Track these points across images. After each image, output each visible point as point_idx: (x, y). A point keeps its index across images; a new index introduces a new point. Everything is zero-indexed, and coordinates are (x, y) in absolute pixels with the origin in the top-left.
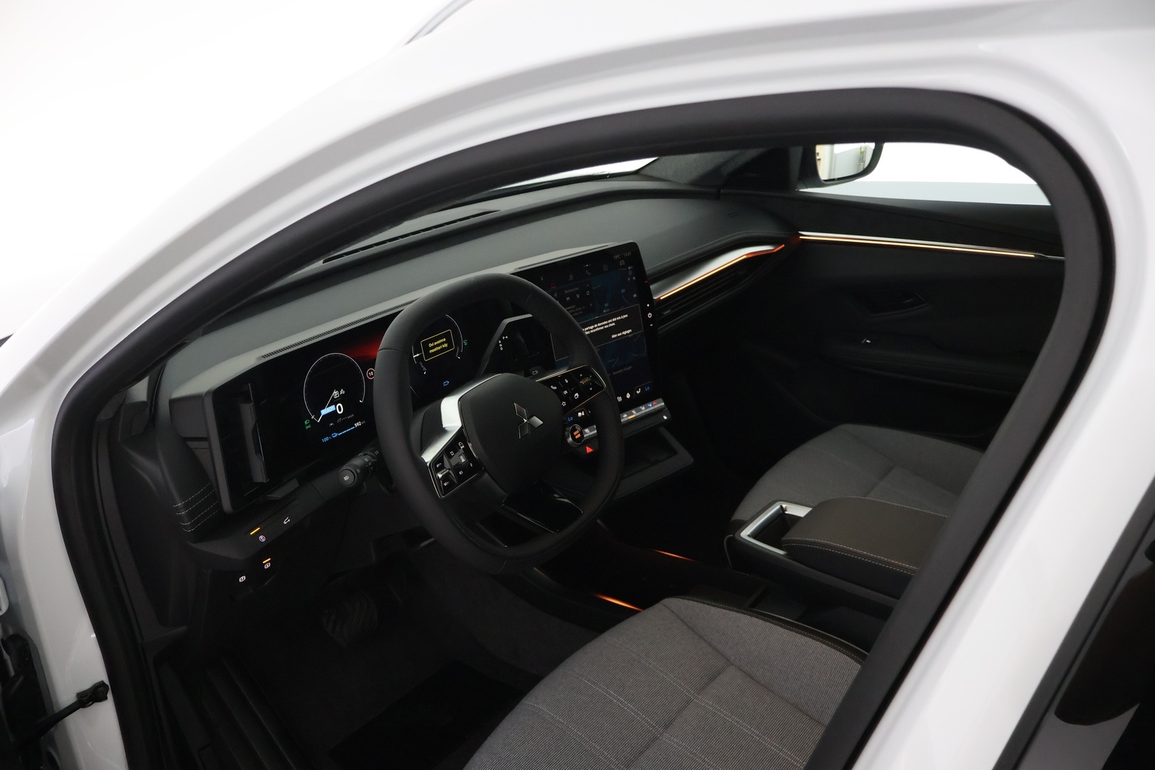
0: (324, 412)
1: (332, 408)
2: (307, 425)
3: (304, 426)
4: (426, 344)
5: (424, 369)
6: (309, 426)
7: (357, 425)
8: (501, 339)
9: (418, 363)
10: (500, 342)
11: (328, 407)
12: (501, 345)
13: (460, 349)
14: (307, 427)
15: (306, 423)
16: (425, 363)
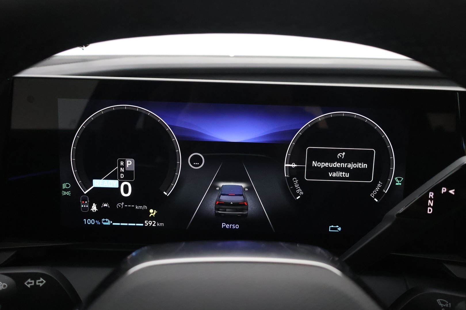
0: (97, 183)
1: (113, 184)
2: (66, 190)
3: (61, 189)
5: (299, 191)
6: (68, 193)
7: (149, 223)
8: (436, 189)
9: (290, 179)
10: (431, 195)
11: (106, 179)
12: (431, 203)
13: (384, 187)
14: (64, 193)
15: (64, 186)
16: (302, 184)
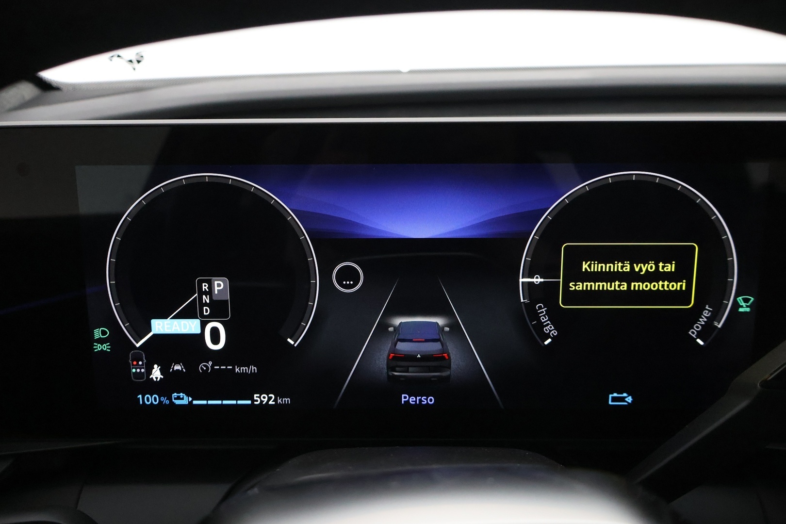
0: (161, 326)
1: (191, 326)
3: (91, 340)
4: (575, 258)
5: (550, 329)
6: (105, 347)
7: (261, 399)
9: (531, 307)
11: (176, 317)
13: (716, 315)
14: (98, 347)
15: (97, 334)
16: (555, 315)
